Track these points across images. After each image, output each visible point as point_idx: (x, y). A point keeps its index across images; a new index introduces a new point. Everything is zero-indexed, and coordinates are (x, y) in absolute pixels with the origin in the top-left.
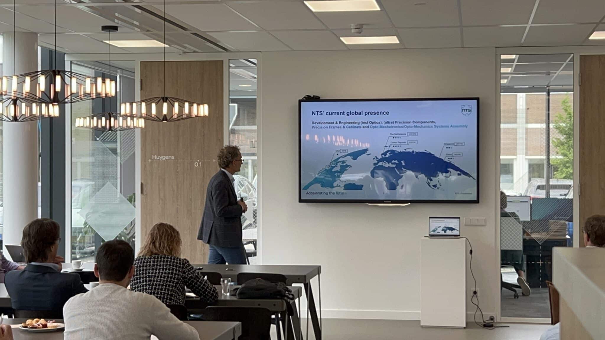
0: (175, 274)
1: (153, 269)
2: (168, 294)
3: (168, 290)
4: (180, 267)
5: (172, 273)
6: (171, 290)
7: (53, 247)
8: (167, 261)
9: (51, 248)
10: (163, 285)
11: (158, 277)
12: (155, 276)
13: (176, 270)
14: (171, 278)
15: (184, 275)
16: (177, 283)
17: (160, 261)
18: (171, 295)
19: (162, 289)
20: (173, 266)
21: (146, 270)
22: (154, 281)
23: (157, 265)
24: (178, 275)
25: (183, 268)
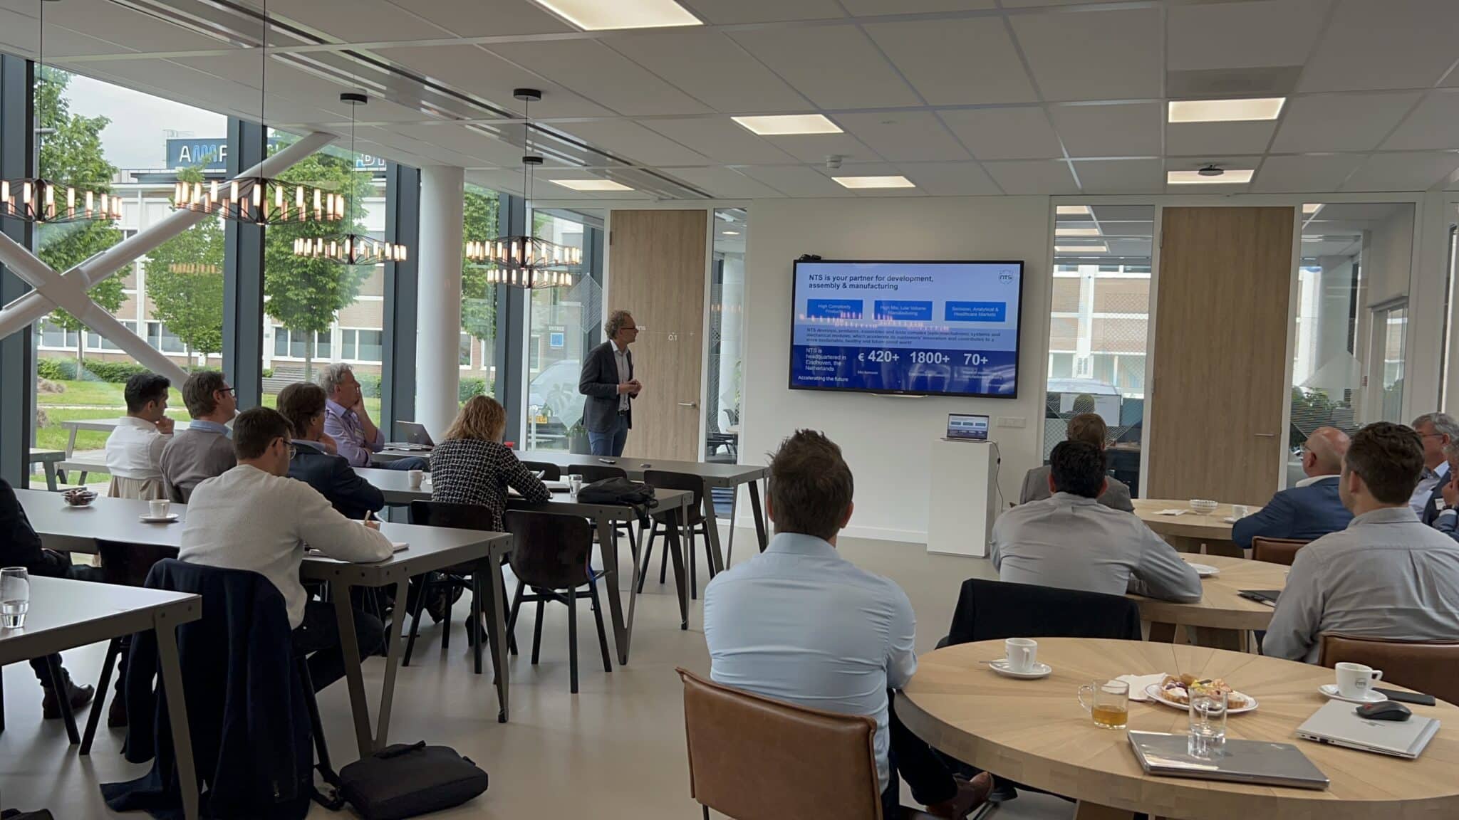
0: (485, 465)
1: (458, 457)
2: (472, 491)
3: (473, 485)
4: (493, 456)
5: (481, 463)
6: (478, 486)
7: (316, 419)
8: (478, 448)
9: (312, 420)
10: (466, 479)
11: (462, 468)
12: (459, 467)
13: (487, 460)
14: (479, 469)
15: (498, 467)
16: (487, 477)
17: (469, 448)
18: (477, 493)
19: (465, 485)
20: (484, 454)
21: (451, 457)
22: (457, 473)
23: (464, 452)
24: (489, 467)
25: (497, 457)
